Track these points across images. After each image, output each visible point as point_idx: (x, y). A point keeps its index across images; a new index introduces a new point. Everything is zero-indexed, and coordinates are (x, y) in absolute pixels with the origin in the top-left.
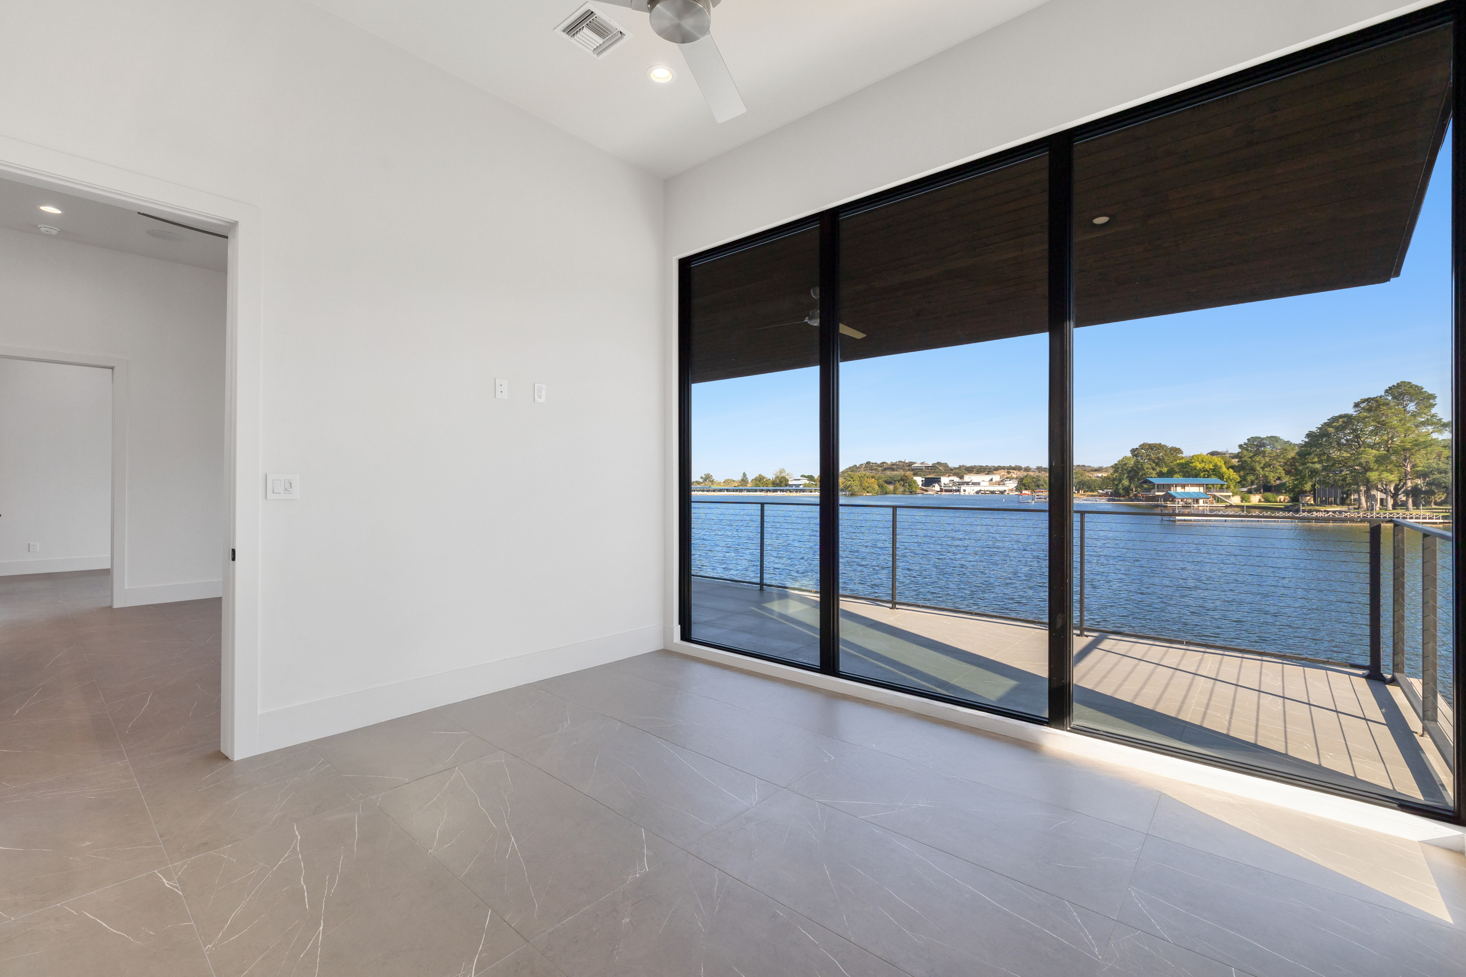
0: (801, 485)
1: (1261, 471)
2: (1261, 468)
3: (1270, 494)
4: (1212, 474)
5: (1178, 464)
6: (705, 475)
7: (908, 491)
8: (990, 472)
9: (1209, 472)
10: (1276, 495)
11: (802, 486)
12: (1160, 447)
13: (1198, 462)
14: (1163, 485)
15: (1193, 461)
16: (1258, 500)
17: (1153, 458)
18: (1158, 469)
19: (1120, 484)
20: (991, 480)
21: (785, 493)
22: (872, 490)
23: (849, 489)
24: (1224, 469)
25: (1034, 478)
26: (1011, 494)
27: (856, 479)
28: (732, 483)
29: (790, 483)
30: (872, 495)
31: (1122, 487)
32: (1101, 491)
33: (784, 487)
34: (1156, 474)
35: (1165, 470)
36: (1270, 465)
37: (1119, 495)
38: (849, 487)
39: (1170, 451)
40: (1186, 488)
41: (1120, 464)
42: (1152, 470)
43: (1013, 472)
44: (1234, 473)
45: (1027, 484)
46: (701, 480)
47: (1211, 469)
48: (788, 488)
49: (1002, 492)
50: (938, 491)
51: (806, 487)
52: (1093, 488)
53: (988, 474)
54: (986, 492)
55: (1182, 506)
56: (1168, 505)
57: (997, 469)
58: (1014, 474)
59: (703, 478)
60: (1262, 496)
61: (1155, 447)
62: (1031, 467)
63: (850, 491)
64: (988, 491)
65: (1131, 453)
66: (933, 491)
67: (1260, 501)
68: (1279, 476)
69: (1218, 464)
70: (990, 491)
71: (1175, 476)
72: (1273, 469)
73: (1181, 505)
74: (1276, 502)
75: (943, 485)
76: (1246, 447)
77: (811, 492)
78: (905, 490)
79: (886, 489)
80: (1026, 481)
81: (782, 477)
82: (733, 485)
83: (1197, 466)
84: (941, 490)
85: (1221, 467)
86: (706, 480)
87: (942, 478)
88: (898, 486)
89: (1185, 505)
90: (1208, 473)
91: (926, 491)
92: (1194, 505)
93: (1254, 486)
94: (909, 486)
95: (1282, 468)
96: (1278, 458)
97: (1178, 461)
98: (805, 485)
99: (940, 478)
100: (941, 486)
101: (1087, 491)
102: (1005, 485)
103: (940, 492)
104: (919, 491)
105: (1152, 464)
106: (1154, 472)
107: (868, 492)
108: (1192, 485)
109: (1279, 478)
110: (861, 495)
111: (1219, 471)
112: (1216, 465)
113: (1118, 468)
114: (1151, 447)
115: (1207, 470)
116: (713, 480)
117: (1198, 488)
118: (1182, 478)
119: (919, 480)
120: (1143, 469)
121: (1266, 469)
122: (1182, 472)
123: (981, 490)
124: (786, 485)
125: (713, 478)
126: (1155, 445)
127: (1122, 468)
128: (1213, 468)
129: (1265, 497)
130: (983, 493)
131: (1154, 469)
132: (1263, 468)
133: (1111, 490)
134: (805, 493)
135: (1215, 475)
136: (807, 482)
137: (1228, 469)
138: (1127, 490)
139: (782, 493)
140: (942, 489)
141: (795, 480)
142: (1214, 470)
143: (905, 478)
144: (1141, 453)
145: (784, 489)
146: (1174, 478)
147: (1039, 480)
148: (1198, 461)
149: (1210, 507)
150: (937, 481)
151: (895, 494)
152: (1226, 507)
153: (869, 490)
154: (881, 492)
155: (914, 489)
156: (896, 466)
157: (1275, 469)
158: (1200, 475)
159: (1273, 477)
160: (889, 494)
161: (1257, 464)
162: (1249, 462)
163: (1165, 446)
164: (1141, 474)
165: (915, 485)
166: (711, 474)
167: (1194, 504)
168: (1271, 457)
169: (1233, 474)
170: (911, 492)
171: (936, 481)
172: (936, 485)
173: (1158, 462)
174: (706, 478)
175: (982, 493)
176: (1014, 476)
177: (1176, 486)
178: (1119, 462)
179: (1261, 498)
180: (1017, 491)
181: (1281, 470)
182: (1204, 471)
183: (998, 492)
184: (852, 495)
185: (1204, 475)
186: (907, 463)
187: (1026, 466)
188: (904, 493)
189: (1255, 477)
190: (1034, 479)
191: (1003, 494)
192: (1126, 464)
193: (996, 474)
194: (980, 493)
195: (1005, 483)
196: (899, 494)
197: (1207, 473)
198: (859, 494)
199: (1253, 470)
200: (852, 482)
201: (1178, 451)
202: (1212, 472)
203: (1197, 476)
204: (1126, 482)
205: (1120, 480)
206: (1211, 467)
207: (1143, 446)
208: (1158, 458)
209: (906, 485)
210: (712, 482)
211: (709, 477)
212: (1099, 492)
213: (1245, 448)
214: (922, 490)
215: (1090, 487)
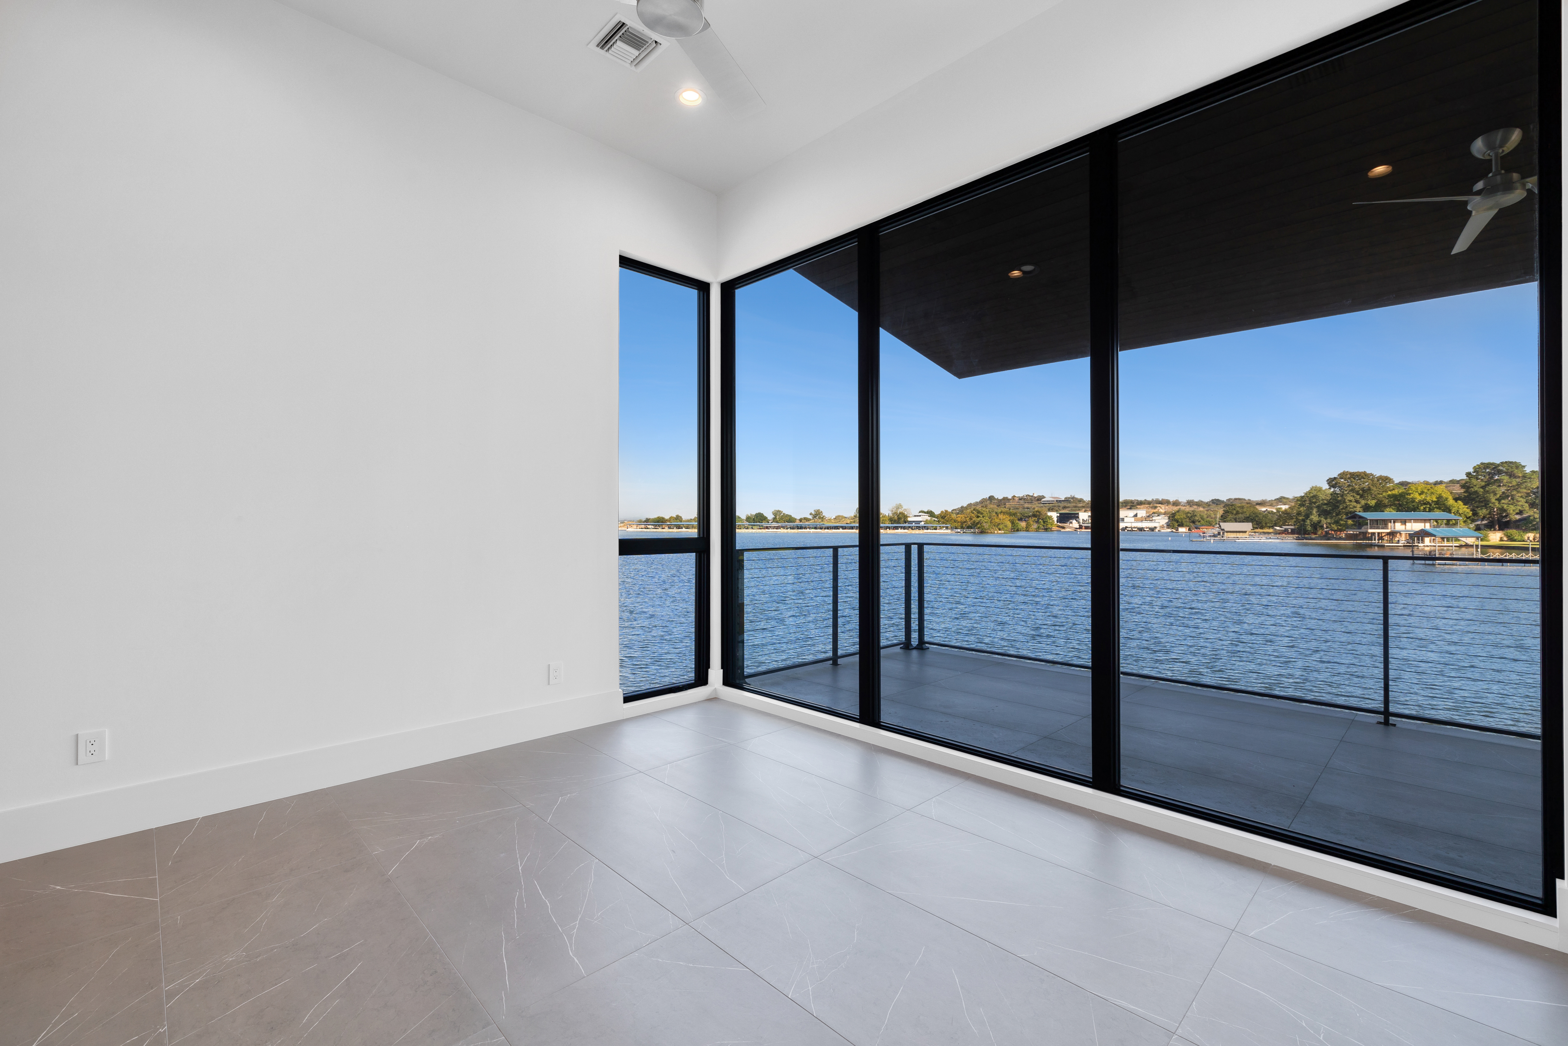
0: (921, 521)
1: (1497, 504)
2: (1496, 500)
3: (1515, 531)
4: (1435, 508)
5: (1389, 496)
6: (815, 511)
7: (1042, 528)
8: (1133, 506)
9: (1431, 505)
10: (1523, 532)
11: (923, 523)
12: (1366, 475)
13: (1417, 494)
14: (1377, 520)
15: (1410, 492)
16: (1499, 539)
17: (1357, 489)
18: (1363, 502)
19: (1307, 519)
20: (1136, 515)
21: (906, 531)
22: (1004, 527)
23: (979, 526)
24: (1451, 502)
25: (1188, 513)
26: (1162, 531)
27: (986, 515)
28: (843, 519)
29: (909, 519)
30: (1004, 533)
31: (1310, 523)
32: (1278, 528)
33: (903, 524)
34: (1361, 507)
35: (1373, 503)
36: (1508, 496)
37: (1306, 532)
38: (978, 523)
39: (1378, 480)
40: (1407, 524)
41: (1307, 497)
42: (1355, 504)
43: (1159, 507)
44: (1464, 506)
45: (1180, 520)
46: (810, 517)
47: (1435, 501)
48: (907, 525)
49: (1152, 529)
50: (1077, 528)
51: (928, 524)
52: (1264, 524)
53: (1130, 509)
54: (1134, 529)
55: (1404, 546)
56: (1386, 544)
57: (1140, 503)
58: (1161, 508)
59: (813, 514)
60: (1504, 534)
61: (1358, 476)
62: (1180, 501)
63: (979, 528)
64: (1135, 528)
65: (1328, 483)
66: (1070, 528)
67: (1501, 540)
68: (1521, 509)
69: (1444, 495)
70: (1138, 528)
71: (1387, 509)
72: (1512, 501)
73: (1402, 545)
74: (1524, 541)
75: (1081, 522)
76: (1476, 475)
77: (936, 529)
78: (1039, 527)
79: (1018, 526)
80: (1179, 517)
81: (900, 513)
82: (845, 522)
83: (1416, 498)
84: (1081, 527)
85: (1447, 499)
86: (816, 517)
87: (1080, 513)
88: (1032, 523)
89: (1408, 544)
90: (1430, 507)
91: (1063, 528)
92: (1419, 545)
93: (1485, 522)
94: (1044, 522)
95: (1525, 500)
96: (1518, 488)
97: (1389, 493)
98: (926, 522)
99: (1078, 514)
100: (1079, 523)
101: (1257, 528)
102: (1153, 521)
103: (1079, 528)
104: (1055, 528)
105: (1356, 495)
106: (1359, 506)
107: (1000, 530)
108: (1416, 521)
109: (1521, 513)
110: (991, 532)
111: (1444, 504)
112: (1440, 497)
113: (1305, 501)
114: (1354, 476)
115: (1429, 502)
116: (824, 516)
117: (1423, 524)
118: (1395, 512)
119: (1054, 515)
120: (1344, 502)
121: (1503, 501)
122: (1394, 505)
123: (1126, 527)
124: (905, 522)
125: (823, 515)
126: (1359, 474)
127: (1310, 501)
128: (1436, 500)
129: (1509, 535)
130: (1130, 531)
131: (1357, 502)
132: (1499, 500)
133: (1292, 527)
134: (929, 531)
135: (1439, 508)
136: (929, 518)
137: (1456, 502)
138: (1316, 526)
139: (903, 531)
140: (1081, 525)
141: (915, 516)
142: (1437, 503)
143: (1038, 513)
144: (1341, 483)
145: (905, 526)
146: (1386, 512)
147: (1196, 516)
148: (1417, 492)
149: (1439, 546)
150: (1076, 517)
151: (1027, 531)
152: (1461, 546)
153: (1001, 526)
154: (1012, 529)
155: (1049, 526)
156: (1023, 500)
157: (1515, 501)
158: (1419, 509)
159: (1513, 510)
160: (1021, 531)
161: (1492, 495)
162: (1481, 493)
163: (1372, 475)
164: (1341, 507)
165: (1051, 521)
166: (821, 510)
167: (1419, 543)
168: (1509, 486)
169: (1463, 508)
170: (1046, 530)
171: (1073, 517)
172: (1074, 521)
173: (1364, 493)
174: (816, 514)
175: (1128, 531)
176: (1162, 511)
177: (1394, 522)
178: (1306, 494)
179: (1503, 536)
180: (1169, 528)
181: (1522, 501)
182: (1425, 504)
183: (1148, 529)
184: (982, 532)
185: (1425, 508)
186: (1035, 497)
187: (1175, 499)
188: (1037, 530)
189: (1488, 511)
190: (1189, 515)
191: (1153, 531)
192: (1314, 496)
193: (1140, 508)
194: (1126, 530)
195: (1154, 518)
196: (1032, 531)
197: (1428, 506)
198: (990, 531)
199: (1486, 503)
200: (982, 519)
201: (1387, 479)
202: (1435, 505)
203: (1415, 509)
204: (1315, 517)
205: (1307, 516)
206: (1435, 499)
207: (1343, 475)
208: (1363, 489)
209: (1040, 522)
210: (823, 518)
211: (819, 514)
212: (1275, 529)
213: (1474, 476)
214: (1057, 527)
215: (1260, 523)
